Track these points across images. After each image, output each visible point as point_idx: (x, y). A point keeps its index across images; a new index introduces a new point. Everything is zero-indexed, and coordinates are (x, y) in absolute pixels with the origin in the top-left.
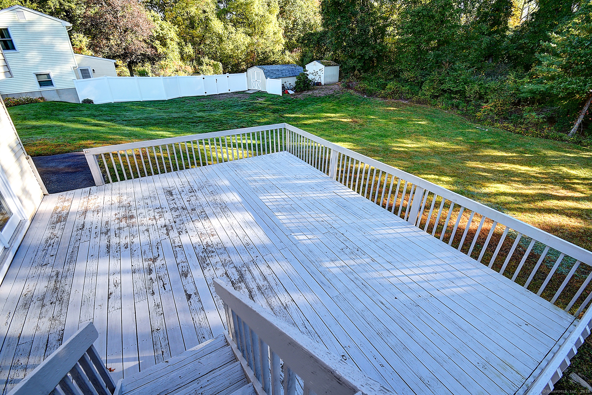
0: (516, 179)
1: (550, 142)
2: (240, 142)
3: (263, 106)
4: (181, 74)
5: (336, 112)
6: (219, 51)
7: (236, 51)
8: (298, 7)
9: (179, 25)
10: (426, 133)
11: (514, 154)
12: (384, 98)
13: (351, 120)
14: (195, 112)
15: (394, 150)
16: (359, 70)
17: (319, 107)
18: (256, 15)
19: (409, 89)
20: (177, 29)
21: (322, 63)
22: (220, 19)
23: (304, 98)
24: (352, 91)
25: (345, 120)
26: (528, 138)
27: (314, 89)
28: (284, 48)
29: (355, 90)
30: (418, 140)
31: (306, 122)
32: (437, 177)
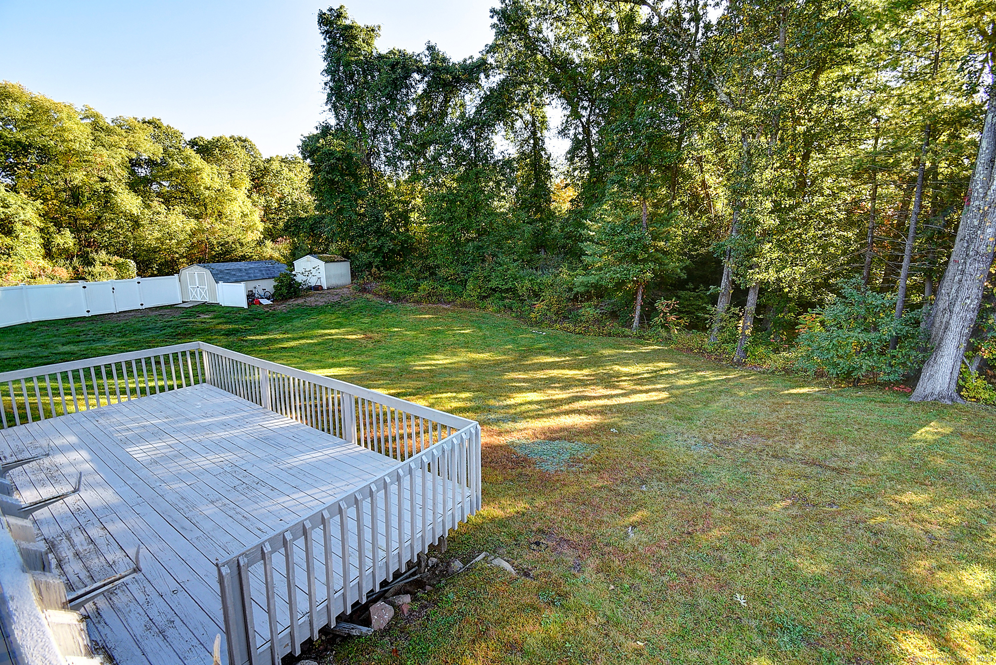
0: (557, 385)
1: (610, 340)
2: (142, 385)
3: (208, 327)
4: (44, 281)
5: (339, 325)
6: (132, 241)
7: (168, 241)
8: (285, 180)
9: (45, 200)
10: (467, 345)
11: (567, 358)
12: (418, 302)
13: (362, 336)
14: (57, 345)
15: (415, 370)
16: (378, 267)
17: (313, 320)
18: (208, 189)
19: (449, 290)
20: (41, 207)
21: (321, 259)
22: (135, 192)
23: (288, 309)
24: (369, 296)
25: (354, 337)
26: (588, 339)
27: (308, 296)
28: (262, 236)
29: (375, 295)
30: (454, 354)
31: (286, 345)
32: (454, 394)
